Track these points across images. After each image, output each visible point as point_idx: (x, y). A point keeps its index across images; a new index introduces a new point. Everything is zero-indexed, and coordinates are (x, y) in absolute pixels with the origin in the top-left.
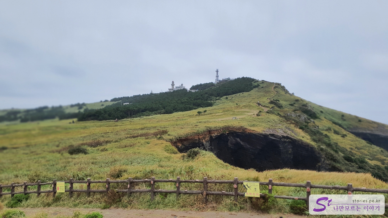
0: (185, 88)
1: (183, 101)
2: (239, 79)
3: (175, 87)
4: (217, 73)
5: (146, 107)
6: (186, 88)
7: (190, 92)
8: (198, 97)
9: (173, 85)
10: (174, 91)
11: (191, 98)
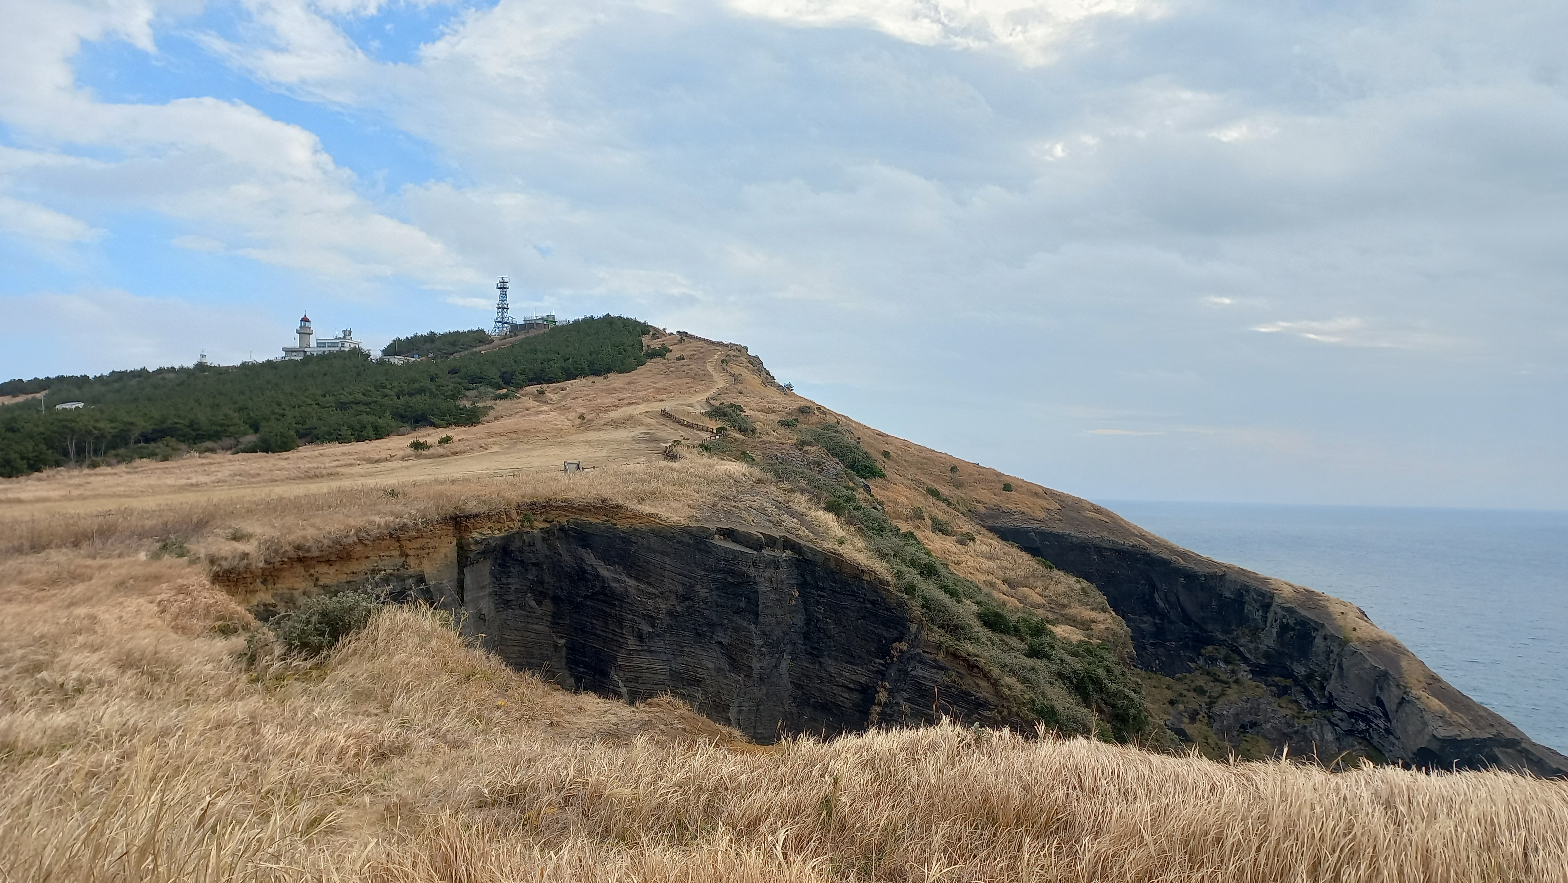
0: (360, 349)
1: (344, 399)
2: (589, 321)
3: (313, 343)
4: (503, 295)
5: (163, 422)
6: (365, 347)
7: (381, 362)
8: (416, 386)
9: (304, 331)
10: (308, 359)
11: (385, 387)
